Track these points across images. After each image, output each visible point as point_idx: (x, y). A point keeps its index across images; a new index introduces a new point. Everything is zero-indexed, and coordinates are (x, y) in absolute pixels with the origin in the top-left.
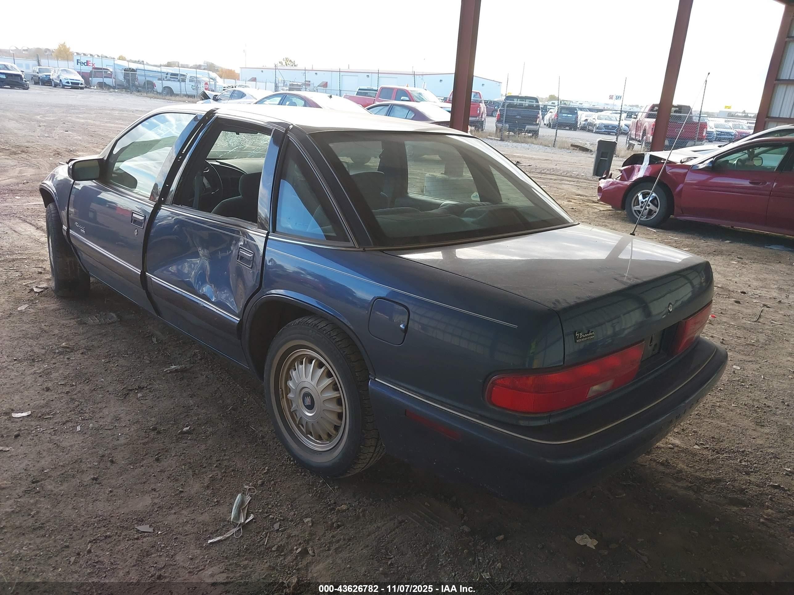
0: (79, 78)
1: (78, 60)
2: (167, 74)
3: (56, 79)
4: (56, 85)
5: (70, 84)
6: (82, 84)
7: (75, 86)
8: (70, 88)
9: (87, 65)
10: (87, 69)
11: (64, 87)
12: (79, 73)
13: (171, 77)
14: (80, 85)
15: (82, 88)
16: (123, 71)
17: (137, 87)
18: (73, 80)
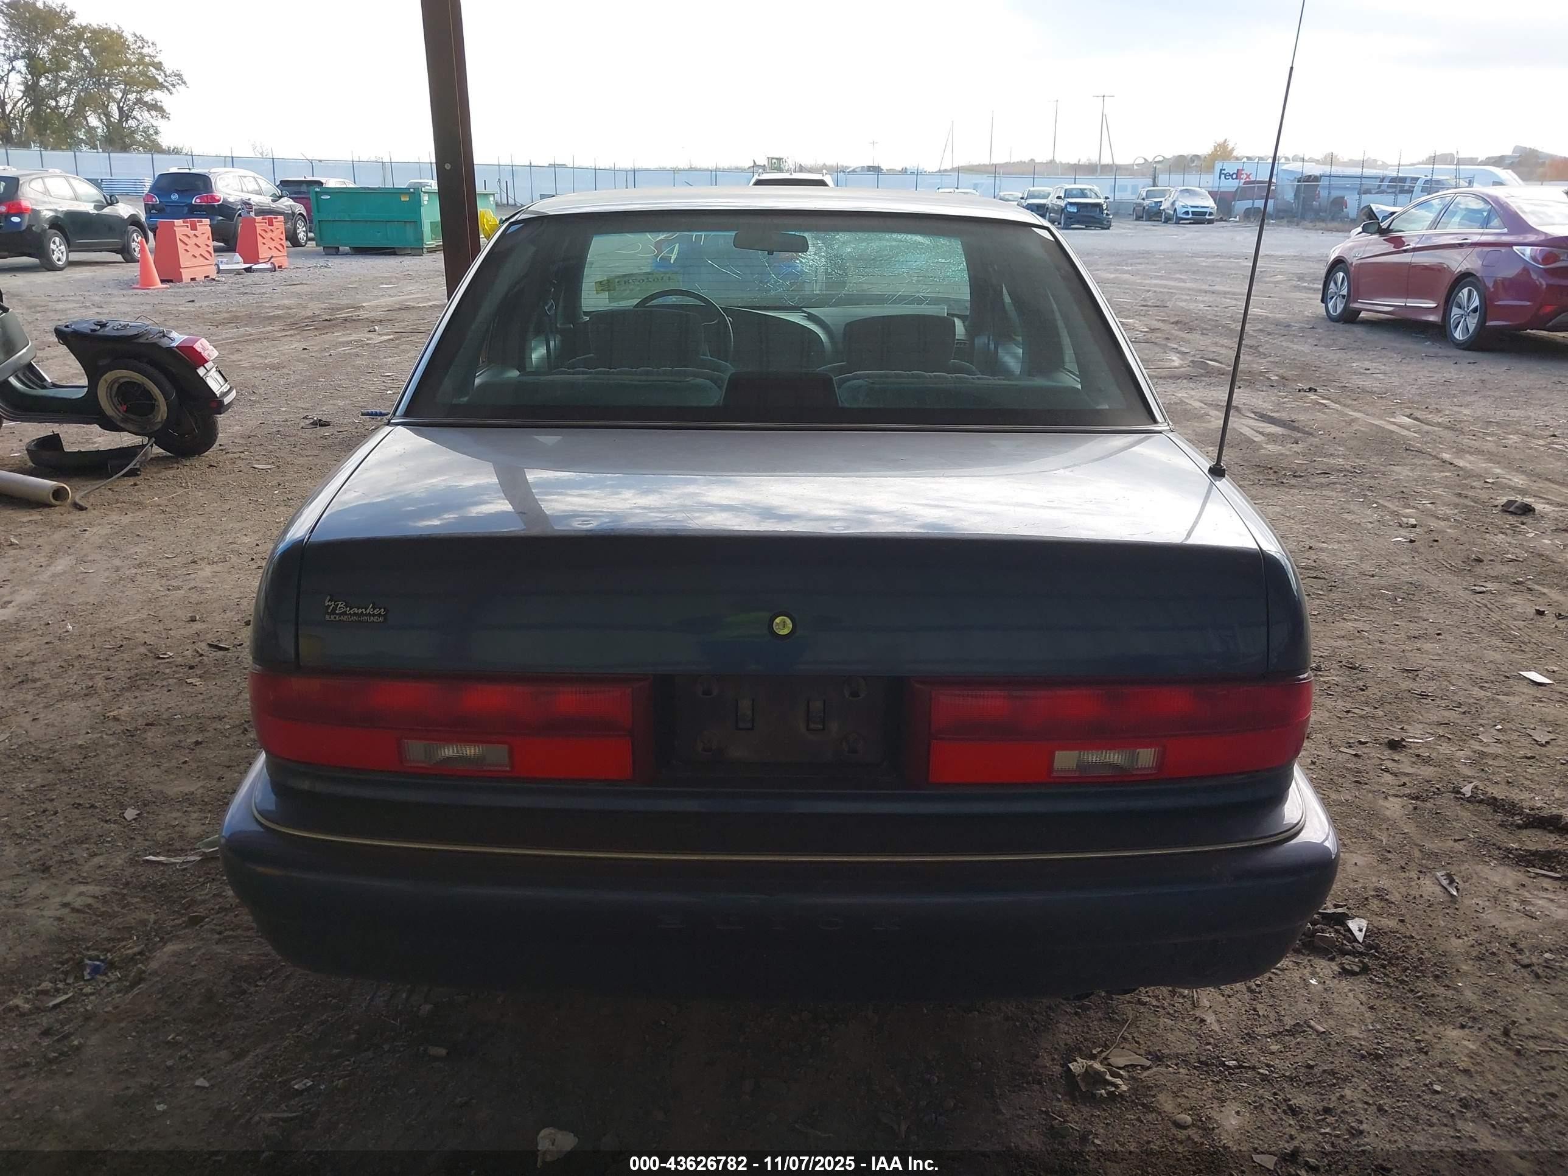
0: (1210, 203)
1: (1221, 170)
2: (1383, 179)
3: (1168, 209)
4: (1168, 220)
5: (1190, 216)
6: (1211, 214)
7: (1199, 218)
8: (1190, 223)
9: (1236, 178)
10: (1231, 185)
11: (1179, 221)
12: (1213, 194)
13: (1389, 186)
14: (1207, 217)
15: (1210, 222)
16: (1296, 183)
17: (1317, 212)
18: (1197, 207)
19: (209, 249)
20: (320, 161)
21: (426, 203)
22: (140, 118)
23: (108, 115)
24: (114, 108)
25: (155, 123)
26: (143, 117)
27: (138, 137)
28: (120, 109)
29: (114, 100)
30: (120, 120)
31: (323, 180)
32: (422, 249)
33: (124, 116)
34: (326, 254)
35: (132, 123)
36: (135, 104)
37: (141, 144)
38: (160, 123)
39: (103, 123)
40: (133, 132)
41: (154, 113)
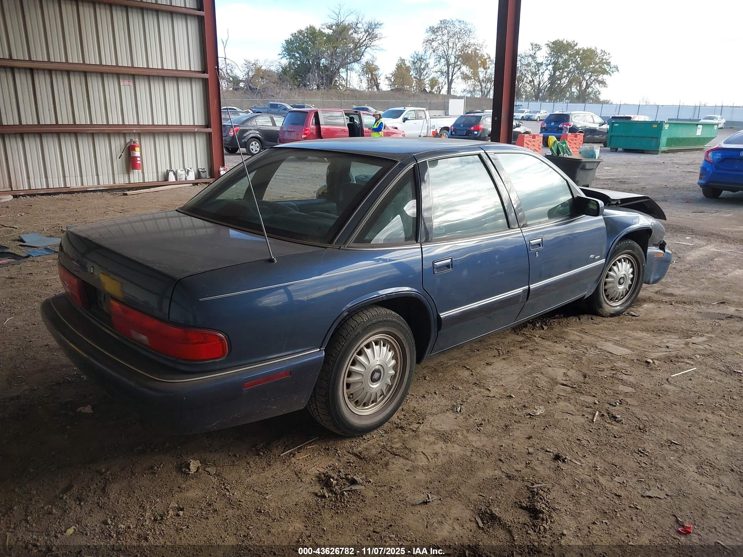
19: (539, 147)
20: (662, 106)
21: (666, 128)
22: (594, 87)
23: (581, 86)
24: (584, 84)
25: (600, 89)
26: (597, 87)
27: (592, 96)
28: (587, 83)
29: (585, 79)
30: (585, 89)
31: (632, 116)
32: (658, 151)
33: (588, 86)
34: (611, 151)
35: (590, 90)
36: (593, 81)
37: (592, 99)
38: (602, 90)
39: (577, 90)
40: (590, 94)
41: (601, 85)
